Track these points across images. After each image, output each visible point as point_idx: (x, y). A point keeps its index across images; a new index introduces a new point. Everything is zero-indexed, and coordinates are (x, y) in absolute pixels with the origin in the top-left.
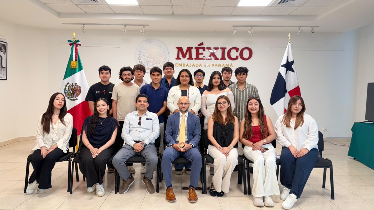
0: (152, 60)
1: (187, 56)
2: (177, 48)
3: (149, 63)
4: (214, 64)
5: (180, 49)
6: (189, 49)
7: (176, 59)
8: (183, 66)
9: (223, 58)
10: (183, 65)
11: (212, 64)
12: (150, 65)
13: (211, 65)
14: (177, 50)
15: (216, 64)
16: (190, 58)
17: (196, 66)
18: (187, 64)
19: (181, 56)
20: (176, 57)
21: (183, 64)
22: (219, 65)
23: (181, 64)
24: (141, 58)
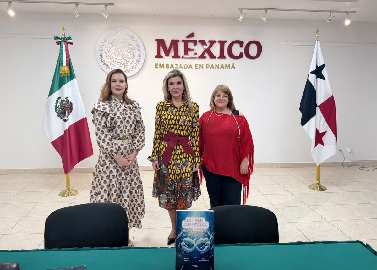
0: (120, 58)
1: (172, 53)
2: (156, 40)
3: (116, 63)
4: (209, 65)
5: (161, 43)
6: (174, 43)
7: (156, 57)
8: (166, 68)
9: (222, 56)
10: (166, 66)
11: (207, 65)
12: (118, 65)
13: (205, 67)
14: (156, 43)
15: (212, 65)
16: (176, 56)
17: (185, 68)
18: (172, 65)
19: (162, 53)
20: (156, 54)
21: (166, 64)
22: (216, 65)
23: (163, 65)
24: (104, 55)
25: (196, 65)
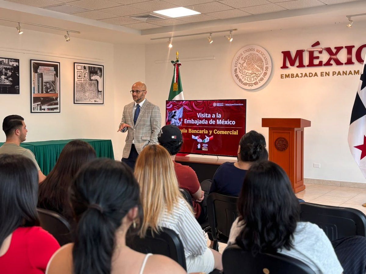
0: (250, 72)
1: (297, 63)
2: (282, 52)
3: (247, 77)
4: (335, 72)
5: (286, 54)
6: (300, 53)
7: (282, 68)
8: (291, 77)
9: (349, 62)
10: (292, 76)
11: (333, 72)
12: (248, 78)
13: (331, 74)
14: (282, 55)
15: (339, 72)
16: (301, 65)
17: (310, 76)
18: (297, 74)
19: (288, 64)
20: (282, 66)
21: (292, 74)
22: (343, 72)
23: (289, 75)
24: (238, 70)
25: (321, 73)
